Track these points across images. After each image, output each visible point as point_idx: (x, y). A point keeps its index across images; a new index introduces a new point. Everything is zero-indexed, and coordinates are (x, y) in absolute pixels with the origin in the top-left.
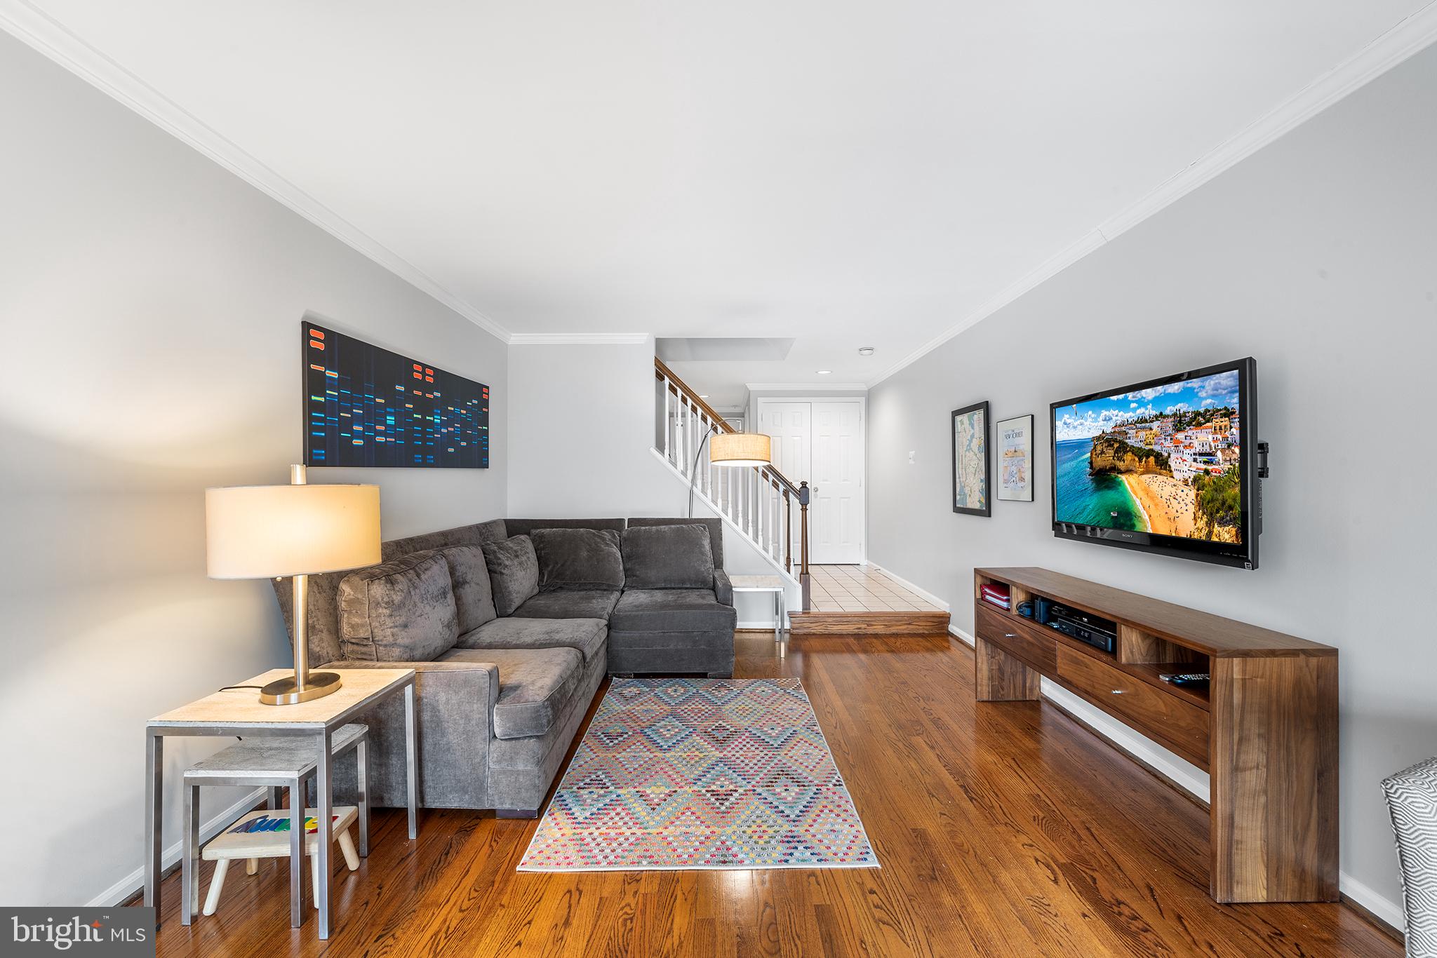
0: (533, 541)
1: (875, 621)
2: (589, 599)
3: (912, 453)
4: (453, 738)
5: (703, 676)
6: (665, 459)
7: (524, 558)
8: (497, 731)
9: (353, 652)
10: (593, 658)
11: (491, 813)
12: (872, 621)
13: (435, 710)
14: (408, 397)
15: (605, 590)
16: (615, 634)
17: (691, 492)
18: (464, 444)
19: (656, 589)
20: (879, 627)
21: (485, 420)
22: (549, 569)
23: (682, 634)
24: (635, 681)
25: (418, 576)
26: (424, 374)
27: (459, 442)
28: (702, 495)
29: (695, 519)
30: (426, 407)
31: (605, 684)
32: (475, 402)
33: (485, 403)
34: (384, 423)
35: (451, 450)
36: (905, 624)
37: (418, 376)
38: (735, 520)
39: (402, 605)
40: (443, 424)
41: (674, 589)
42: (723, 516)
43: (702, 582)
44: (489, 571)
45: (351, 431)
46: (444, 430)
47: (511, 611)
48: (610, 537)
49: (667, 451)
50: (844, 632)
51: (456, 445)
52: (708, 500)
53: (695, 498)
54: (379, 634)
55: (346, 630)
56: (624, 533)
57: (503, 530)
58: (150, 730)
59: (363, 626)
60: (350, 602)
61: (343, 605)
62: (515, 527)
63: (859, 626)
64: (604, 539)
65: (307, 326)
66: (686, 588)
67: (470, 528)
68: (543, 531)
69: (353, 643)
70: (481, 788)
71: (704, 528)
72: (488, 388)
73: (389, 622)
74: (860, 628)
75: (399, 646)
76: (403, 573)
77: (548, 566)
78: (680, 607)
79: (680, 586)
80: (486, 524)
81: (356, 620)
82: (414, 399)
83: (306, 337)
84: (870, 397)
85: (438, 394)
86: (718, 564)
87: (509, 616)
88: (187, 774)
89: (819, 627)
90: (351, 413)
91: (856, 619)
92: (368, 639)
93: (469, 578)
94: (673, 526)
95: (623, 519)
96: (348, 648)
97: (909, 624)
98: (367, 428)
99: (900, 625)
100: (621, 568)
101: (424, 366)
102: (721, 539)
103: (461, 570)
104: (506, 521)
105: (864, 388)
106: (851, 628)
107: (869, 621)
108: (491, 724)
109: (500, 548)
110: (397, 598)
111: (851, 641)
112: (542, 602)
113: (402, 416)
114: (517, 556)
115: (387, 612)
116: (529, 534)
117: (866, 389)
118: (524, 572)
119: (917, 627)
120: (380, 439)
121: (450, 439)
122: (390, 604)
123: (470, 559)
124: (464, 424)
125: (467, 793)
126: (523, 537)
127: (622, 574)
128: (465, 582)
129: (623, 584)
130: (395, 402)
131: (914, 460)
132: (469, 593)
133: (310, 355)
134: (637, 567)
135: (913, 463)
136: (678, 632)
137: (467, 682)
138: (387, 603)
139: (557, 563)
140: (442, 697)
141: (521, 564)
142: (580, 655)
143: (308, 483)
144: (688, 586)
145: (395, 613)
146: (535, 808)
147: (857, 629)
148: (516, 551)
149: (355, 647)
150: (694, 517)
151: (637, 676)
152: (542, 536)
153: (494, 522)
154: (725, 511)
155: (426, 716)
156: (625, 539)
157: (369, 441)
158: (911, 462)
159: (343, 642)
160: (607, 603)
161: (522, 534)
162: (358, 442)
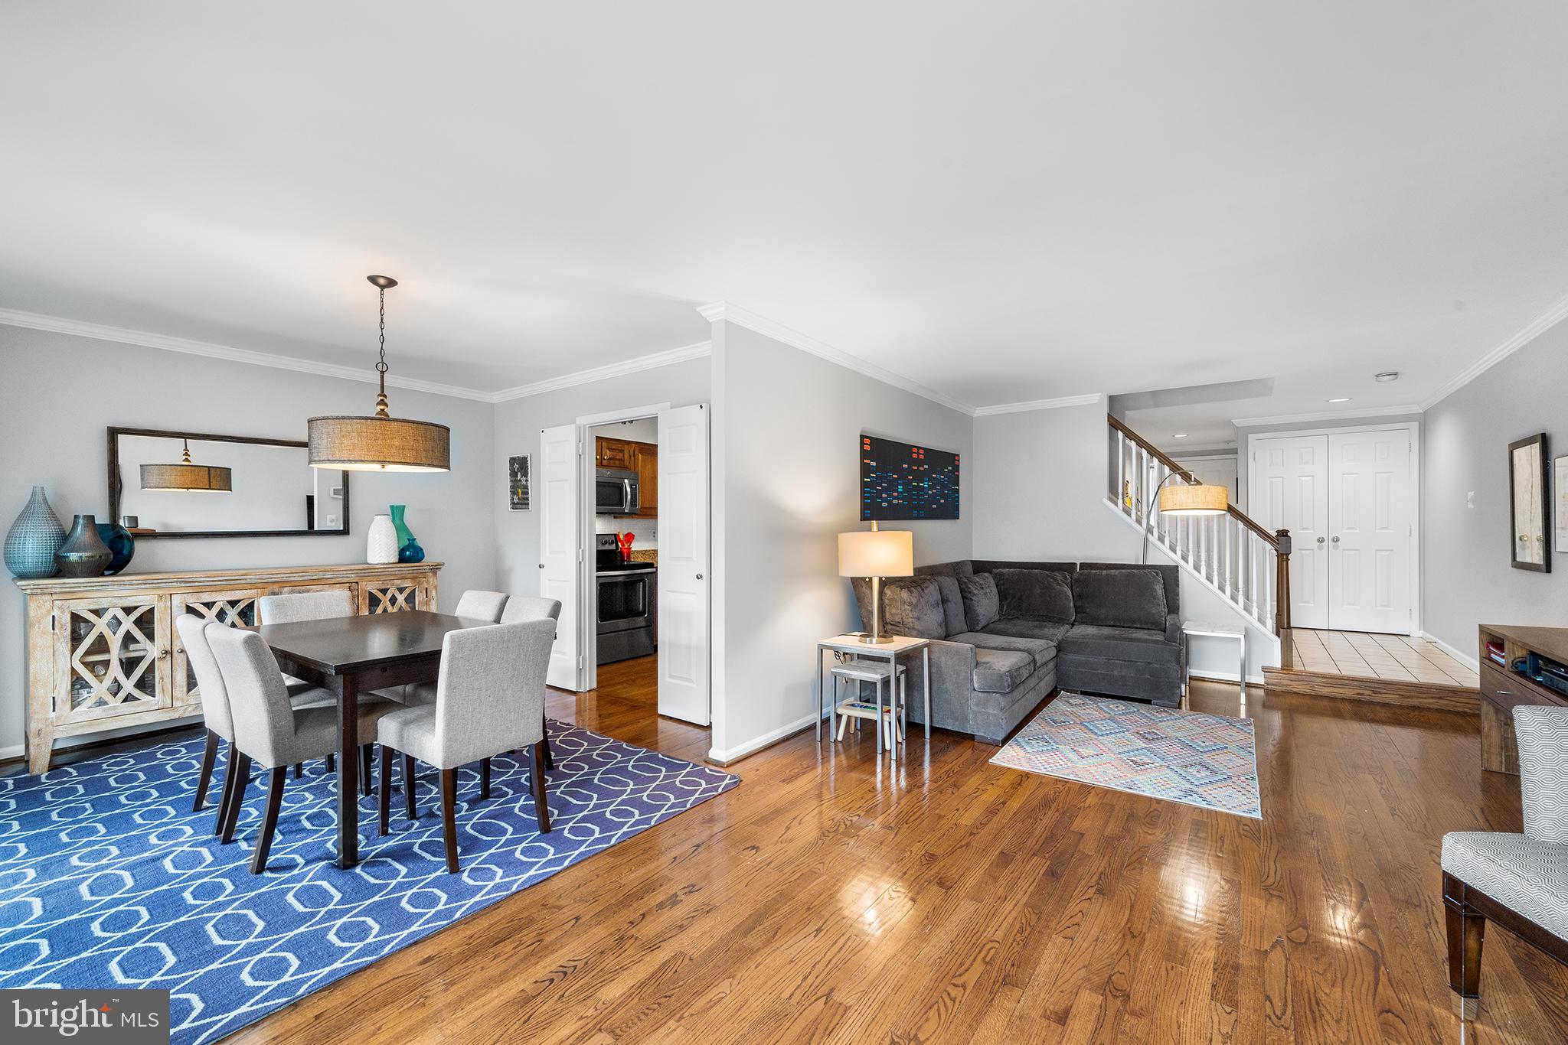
0: (995, 578)
1: (1384, 689)
2: (1042, 627)
3: (1471, 494)
4: (949, 685)
5: (1149, 702)
6: (1118, 510)
7: (988, 591)
8: (976, 686)
9: (891, 629)
10: (1042, 665)
11: (972, 737)
12: (1379, 688)
13: (939, 667)
14: (910, 471)
15: (1057, 622)
16: (1064, 656)
17: (1146, 540)
18: (942, 501)
19: (1106, 626)
20: (1390, 696)
21: (956, 481)
22: (1008, 601)
23: (1126, 663)
24: (1081, 696)
25: (923, 590)
26: (918, 453)
27: (939, 500)
28: (1159, 544)
29: (1149, 566)
30: (920, 477)
31: (1053, 694)
32: (950, 468)
33: (957, 468)
34: (897, 491)
35: (934, 506)
36: (1433, 698)
37: (915, 456)
38: (1197, 568)
39: (916, 606)
40: (930, 488)
41: (1123, 627)
42: (1182, 563)
43: (1153, 624)
44: (962, 597)
45: (881, 498)
46: (930, 492)
47: (978, 628)
48: (1062, 578)
49: (1120, 502)
50: (1338, 696)
51: (937, 502)
52: (1166, 548)
53: (1150, 546)
54: (905, 620)
55: (888, 615)
56: (1075, 575)
57: (970, 569)
58: (819, 646)
59: (897, 615)
60: (890, 600)
61: (887, 601)
62: (980, 567)
63: (1359, 691)
64: (1056, 580)
65: (862, 437)
66: (1137, 628)
67: (947, 564)
68: (1002, 570)
69: (891, 624)
70: (965, 720)
71: (1157, 574)
72: (958, 455)
73: (910, 614)
74: (1362, 694)
75: (916, 630)
76: (915, 587)
77: (1006, 599)
78: (1125, 639)
79: (1130, 625)
80: (958, 563)
81: (894, 611)
82: (913, 472)
83: (862, 444)
84: (1425, 422)
85: (926, 467)
86: (1173, 607)
87: (977, 631)
88: (832, 670)
89: (1304, 687)
90: (881, 486)
91: (1356, 683)
92: (899, 622)
93: (950, 598)
94: (1123, 571)
95: (1075, 563)
96: (889, 627)
97: (1441, 698)
98: (890, 495)
99: (1425, 698)
100: (1072, 605)
101: (919, 448)
102: (1178, 586)
103: (945, 591)
104: (972, 561)
105: (1417, 409)
106: (1348, 693)
107: (1375, 688)
108: (972, 681)
109: (969, 580)
110: (914, 601)
111: (1347, 707)
112: (1001, 626)
113: (907, 485)
114: (982, 588)
115: (909, 608)
116: (991, 573)
117: (1421, 411)
118: (988, 601)
119: (1454, 703)
120: (895, 502)
121: (933, 499)
122: (910, 604)
123: (951, 585)
124: (944, 486)
125: (957, 720)
126: (986, 574)
127: (1072, 610)
128: (948, 601)
129: (1073, 618)
130: (904, 475)
131: (1473, 504)
132: (951, 607)
133: (864, 454)
134: (1087, 605)
135: (1473, 507)
136: (1123, 660)
137: (958, 652)
138: (909, 603)
139: (1014, 597)
140: (943, 659)
141: (985, 594)
142: (1032, 658)
143: (879, 530)
144: (1138, 626)
145: (914, 610)
146: (1000, 738)
147: (1358, 694)
148: (981, 584)
149: (893, 627)
150: (1149, 563)
151: (1083, 693)
152: (1002, 575)
153: (964, 561)
154: (1185, 558)
155: (934, 670)
156: (1077, 581)
157: (890, 503)
158: (1470, 506)
159: (887, 623)
160: (1060, 632)
161: (987, 572)
162: (884, 505)
